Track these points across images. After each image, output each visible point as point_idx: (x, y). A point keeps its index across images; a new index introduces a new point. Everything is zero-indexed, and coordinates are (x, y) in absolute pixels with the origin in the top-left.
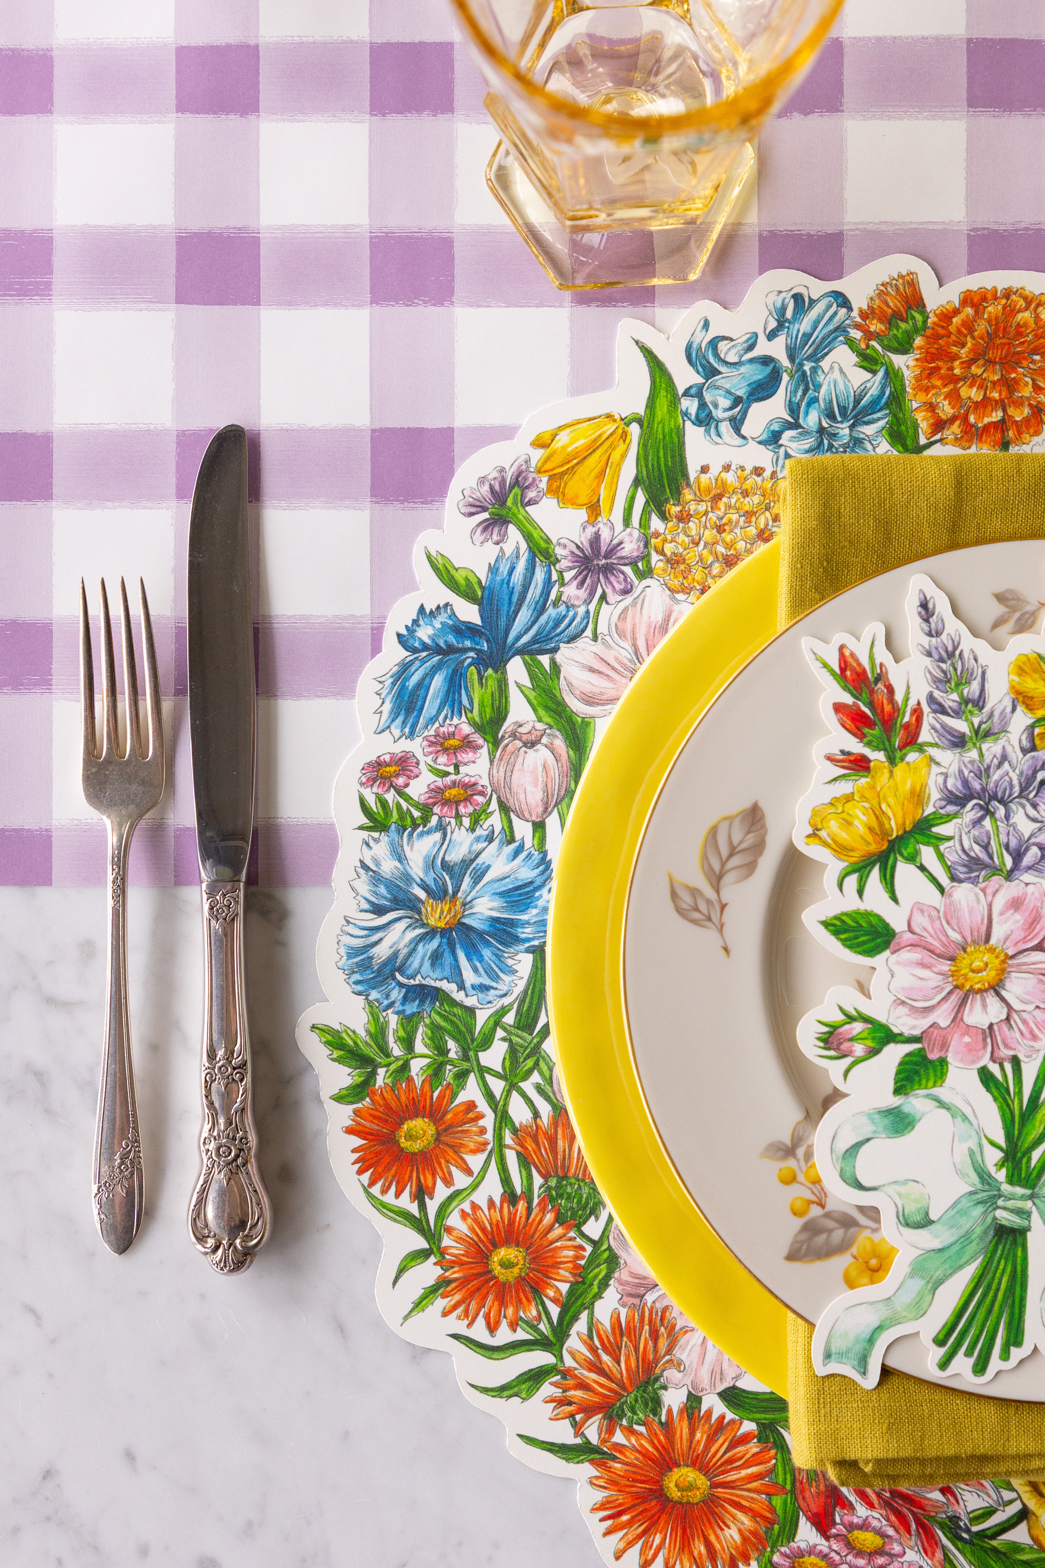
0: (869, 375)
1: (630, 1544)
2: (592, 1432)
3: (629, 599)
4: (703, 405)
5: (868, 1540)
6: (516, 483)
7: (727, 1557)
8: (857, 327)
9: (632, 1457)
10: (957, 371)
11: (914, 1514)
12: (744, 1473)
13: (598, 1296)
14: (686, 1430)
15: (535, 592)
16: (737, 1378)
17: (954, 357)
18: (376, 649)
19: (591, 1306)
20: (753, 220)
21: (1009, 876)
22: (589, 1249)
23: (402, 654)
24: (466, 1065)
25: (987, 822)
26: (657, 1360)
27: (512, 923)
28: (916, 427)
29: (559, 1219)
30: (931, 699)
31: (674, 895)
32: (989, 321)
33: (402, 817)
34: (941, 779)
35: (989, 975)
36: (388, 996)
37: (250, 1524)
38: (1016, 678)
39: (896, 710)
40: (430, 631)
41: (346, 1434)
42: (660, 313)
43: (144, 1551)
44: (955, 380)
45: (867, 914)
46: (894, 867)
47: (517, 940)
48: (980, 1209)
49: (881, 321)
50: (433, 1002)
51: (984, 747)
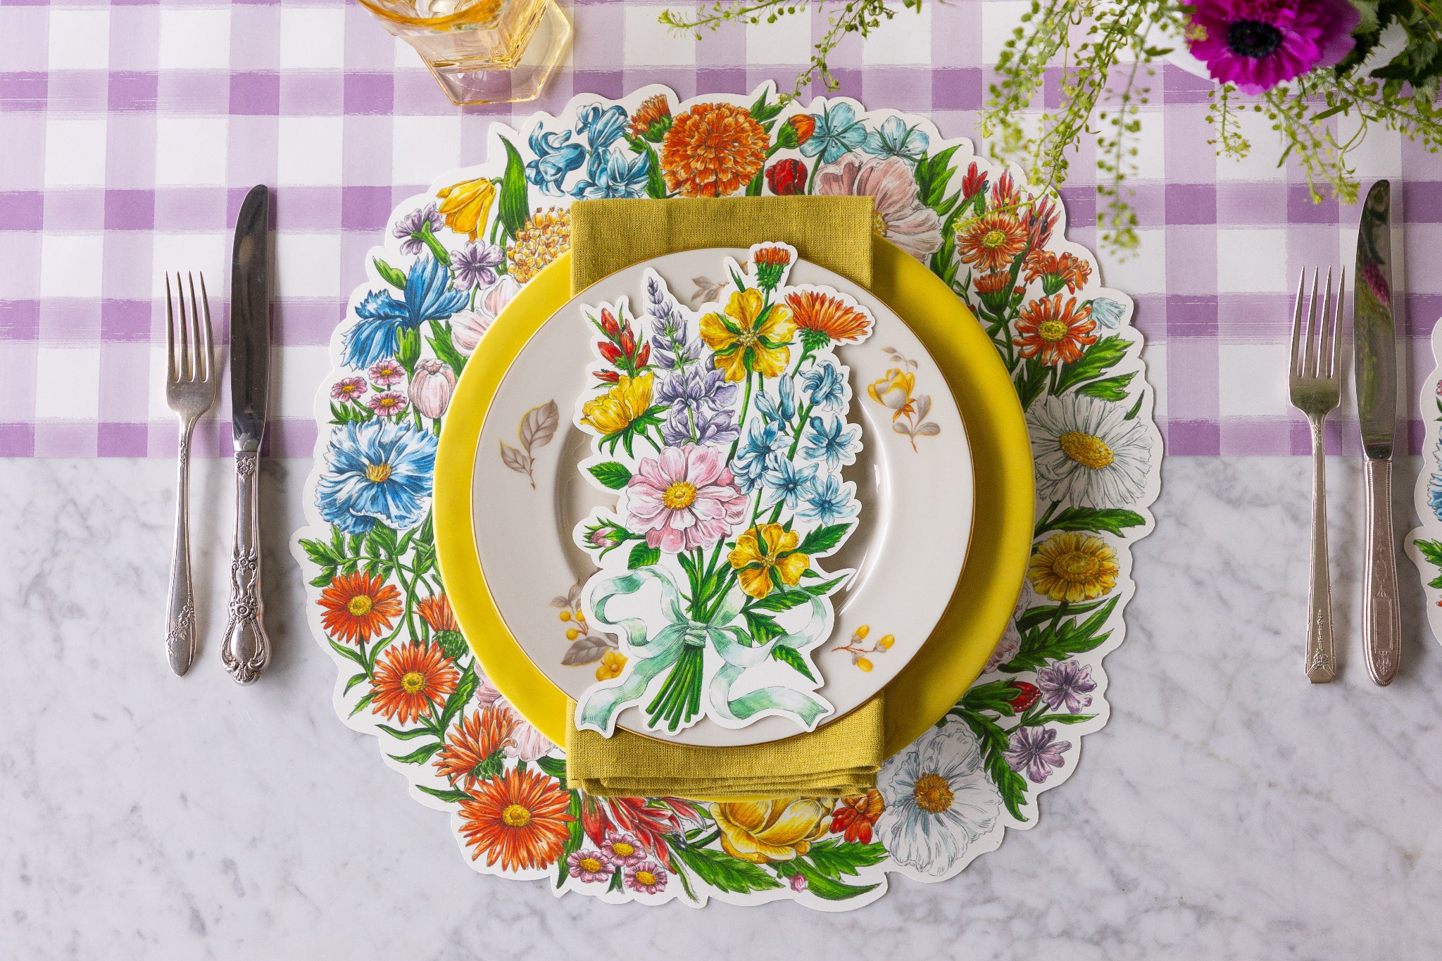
0: (637, 155)
1: (482, 851)
2: (461, 784)
3: (493, 287)
4: (538, 172)
5: (624, 848)
6: (427, 218)
7: (540, 859)
8: (630, 126)
9: (484, 799)
10: (689, 153)
11: (652, 833)
12: (551, 808)
13: (466, 702)
14: (517, 783)
15: (437, 283)
16: (548, 751)
17: (688, 144)
18: (343, 316)
19: (462, 708)
20: (571, 65)
21: (698, 442)
22: (462, 673)
23: (358, 319)
24: (390, 564)
25: (686, 411)
26: (500, 741)
27: (420, 479)
28: (664, 185)
29: (444, 656)
30: (655, 339)
31: (503, 453)
32: (708, 123)
33: (355, 416)
34: (660, 386)
35: (685, 500)
36: (345, 522)
37: (254, 839)
38: (704, 328)
39: (634, 346)
40: (375, 306)
41: (314, 785)
42: (514, 119)
43: (190, 855)
44: (688, 157)
45: (616, 464)
46: (632, 437)
47: (423, 489)
48: (676, 635)
49: (644, 123)
50: (371, 526)
51: (685, 367)
